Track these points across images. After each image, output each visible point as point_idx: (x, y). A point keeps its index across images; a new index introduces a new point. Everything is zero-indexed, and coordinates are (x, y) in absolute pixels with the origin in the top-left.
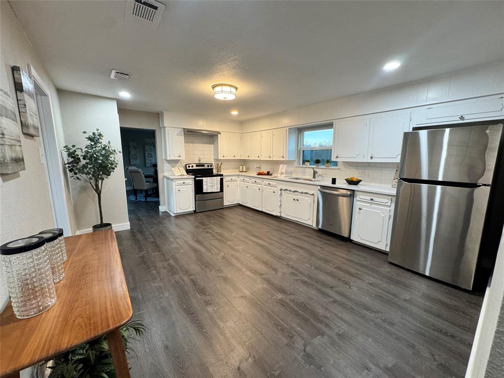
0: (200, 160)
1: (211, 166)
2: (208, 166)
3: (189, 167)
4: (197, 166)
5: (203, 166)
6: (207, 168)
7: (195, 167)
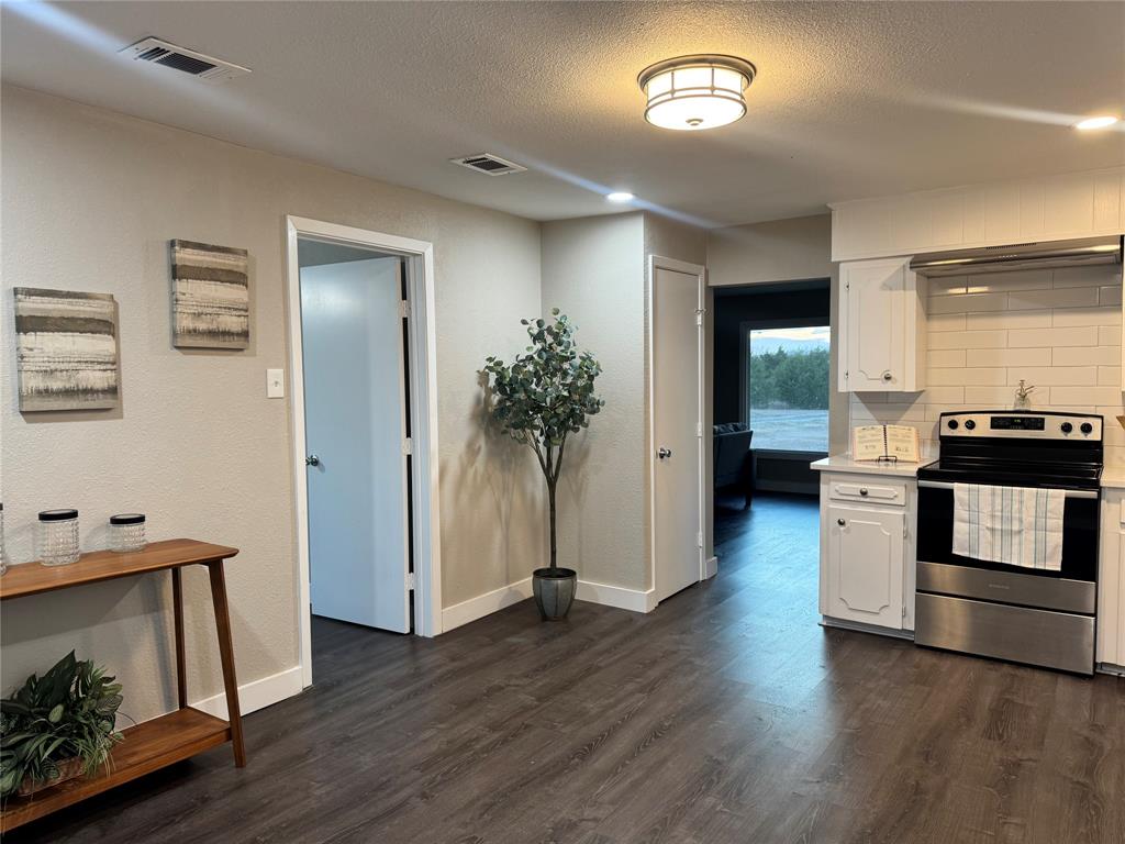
0: (1023, 397)
1: (1087, 429)
2: (1067, 428)
3: (953, 425)
4: (995, 424)
5: (1039, 424)
6: (1061, 436)
7: (983, 429)
